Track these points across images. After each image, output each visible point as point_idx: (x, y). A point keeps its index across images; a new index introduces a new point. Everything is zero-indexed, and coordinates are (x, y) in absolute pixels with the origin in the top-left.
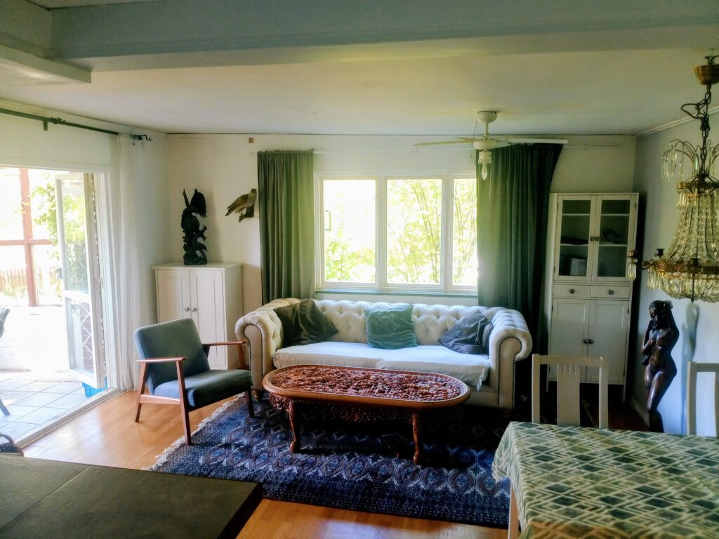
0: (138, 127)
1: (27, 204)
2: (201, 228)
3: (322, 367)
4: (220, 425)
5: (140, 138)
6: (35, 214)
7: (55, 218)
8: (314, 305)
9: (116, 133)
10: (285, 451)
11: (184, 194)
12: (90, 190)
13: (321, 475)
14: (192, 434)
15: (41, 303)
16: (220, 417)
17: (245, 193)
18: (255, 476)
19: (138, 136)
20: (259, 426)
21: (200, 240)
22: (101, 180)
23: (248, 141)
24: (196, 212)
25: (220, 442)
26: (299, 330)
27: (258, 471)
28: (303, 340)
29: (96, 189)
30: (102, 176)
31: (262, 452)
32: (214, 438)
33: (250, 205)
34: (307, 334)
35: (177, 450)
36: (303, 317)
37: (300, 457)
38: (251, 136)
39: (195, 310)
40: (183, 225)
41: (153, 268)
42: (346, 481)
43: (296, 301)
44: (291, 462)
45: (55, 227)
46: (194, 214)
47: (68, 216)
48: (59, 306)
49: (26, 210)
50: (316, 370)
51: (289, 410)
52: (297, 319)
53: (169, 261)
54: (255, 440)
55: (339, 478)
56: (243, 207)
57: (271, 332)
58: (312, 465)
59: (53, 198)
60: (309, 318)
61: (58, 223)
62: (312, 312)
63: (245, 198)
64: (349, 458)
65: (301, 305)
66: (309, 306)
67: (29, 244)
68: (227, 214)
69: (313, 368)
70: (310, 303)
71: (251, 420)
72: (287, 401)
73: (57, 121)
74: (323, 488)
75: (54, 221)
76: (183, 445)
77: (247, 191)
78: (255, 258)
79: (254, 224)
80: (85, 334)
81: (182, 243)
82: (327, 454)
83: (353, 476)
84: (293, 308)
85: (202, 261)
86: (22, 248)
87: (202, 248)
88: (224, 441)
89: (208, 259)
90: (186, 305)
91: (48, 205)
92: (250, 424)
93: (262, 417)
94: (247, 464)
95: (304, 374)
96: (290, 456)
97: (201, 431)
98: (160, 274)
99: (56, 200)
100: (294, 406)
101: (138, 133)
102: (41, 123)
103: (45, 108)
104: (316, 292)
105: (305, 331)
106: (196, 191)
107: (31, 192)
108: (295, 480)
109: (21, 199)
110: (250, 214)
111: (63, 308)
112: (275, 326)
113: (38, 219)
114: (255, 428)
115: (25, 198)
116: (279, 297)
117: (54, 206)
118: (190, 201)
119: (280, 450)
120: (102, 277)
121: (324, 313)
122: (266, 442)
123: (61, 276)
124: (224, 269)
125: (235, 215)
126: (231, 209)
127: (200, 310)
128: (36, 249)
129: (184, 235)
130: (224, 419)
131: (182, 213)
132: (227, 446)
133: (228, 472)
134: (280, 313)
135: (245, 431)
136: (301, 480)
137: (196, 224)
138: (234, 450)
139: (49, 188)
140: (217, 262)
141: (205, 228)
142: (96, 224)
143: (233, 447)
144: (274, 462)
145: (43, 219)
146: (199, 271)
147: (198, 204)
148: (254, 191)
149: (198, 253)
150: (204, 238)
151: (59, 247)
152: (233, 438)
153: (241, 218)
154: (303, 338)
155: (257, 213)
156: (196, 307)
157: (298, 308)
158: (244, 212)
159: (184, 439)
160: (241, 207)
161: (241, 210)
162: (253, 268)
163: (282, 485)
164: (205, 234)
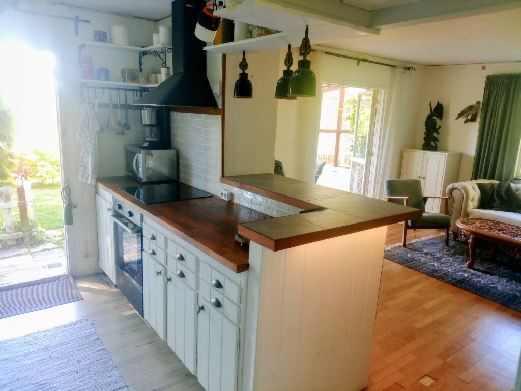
0: (409, 62)
1: (342, 110)
2: (437, 127)
3: (502, 223)
4: (425, 244)
5: (409, 69)
6: (345, 115)
7: (354, 118)
8: (509, 186)
9: (395, 66)
10: (462, 266)
11: (430, 104)
12: (375, 100)
13: (482, 282)
14: (407, 243)
15: (340, 166)
16: (426, 240)
17: (472, 104)
18: (439, 270)
19: (408, 68)
20: (450, 251)
21: (435, 135)
22: (382, 94)
23: (481, 68)
24: (436, 116)
25: (423, 251)
26: (493, 200)
27: (442, 269)
28: (494, 207)
29: (378, 100)
30: (383, 92)
31: (447, 262)
32: (420, 248)
33: (474, 113)
34: (499, 204)
35: (396, 247)
36: (499, 192)
37: (472, 271)
38: (484, 65)
39: (424, 178)
40: (425, 126)
41: (403, 149)
42: (499, 290)
43: (496, 182)
44: (464, 271)
45: (354, 123)
46: (434, 118)
47: (361, 117)
48: (348, 168)
49: (340, 112)
50: (497, 224)
51: (470, 241)
52: (493, 193)
53: (414, 147)
54: (444, 256)
55: (496, 288)
56: (469, 114)
57: (471, 196)
58: (479, 277)
59: (355, 107)
60: (503, 194)
61: (355, 121)
62: (506, 190)
63: (471, 108)
64: (507, 281)
65: (499, 185)
66: (505, 186)
67: (339, 132)
68: (457, 119)
69: (495, 222)
70: (507, 184)
71: (446, 247)
72: (469, 235)
73: (364, 60)
74: (482, 288)
75: (354, 120)
76: (400, 246)
77: (473, 103)
78: (471, 149)
79: (475, 127)
80: (359, 185)
81: (424, 136)
82: (492, 275)
83: (506, 290)
84: (492, 185)
85: (435, 149)
86: (335, 135)
87: (436, 140)
88: (425, 251)
89: (438, 147)
90: (419, 174)
91: (352, 111)
92: (444, 248)
93: (453, 247)
94: (436, 264)
95: (487, 224)
96: (465, 269)
97: (413, 243)
98: (406, 154)
99: (356, 108)
100: (473, 239)
101: (408, 66)
102: (356, 61)
103: (359, 53)
104: (515, 179)
105: (497, 202)
106: (438, 102)
107: (344, 103)
108: (464, 279)
109: (339, 106)
110: (473, 119)
111: (350, 170)
112: (475, 194)
113: (346, 118)
114: (447, 251)
115: (341, 106)
116: (485, 178)
117: (355, 111)
118: (433, 109)
119: (459, 264)
120: (373, 150)
121: (517, 193)
122: (451, 259)
123: (352, 149)
124: (447, 154)
125: (462, 119)
126: (460, 115)
127: (427, 178)
128: (342, 135)
129: (425, 131)
130: (428, 242)
131: (426, 117)
132: (427, 254)
133: (423, 264)
134: (480, 186)
135: (440, 251)
136: (468, 281)
137: (435, 123)
138: (429, 256)
139: (354, 100)
140: (444, 150)
141: (440, 127)
142: (375, 122)
143: (430, 255)
144: (453, 268)
145: (349, 118)
146: (431, 154)
147: (438, 111)
148: (478, 103)
149: (432, 143)
150: (438, 134)
151: (353, 136)
152: (431, 251)
153: (467, 121)
154: (495, 206)
155: (478, 119)
156: (424, 176)
157: (496, 186)
158: (469, 117)
159: (402, 244)
160: (467, 114)
161: (467, 116)
162: (468, 156)
163: (455, 279)
164: (439, 131)
